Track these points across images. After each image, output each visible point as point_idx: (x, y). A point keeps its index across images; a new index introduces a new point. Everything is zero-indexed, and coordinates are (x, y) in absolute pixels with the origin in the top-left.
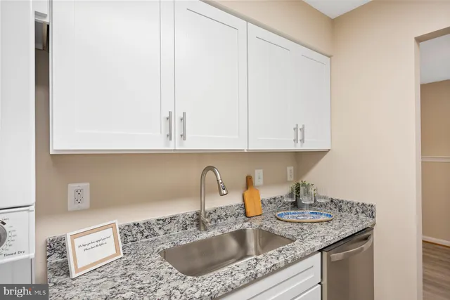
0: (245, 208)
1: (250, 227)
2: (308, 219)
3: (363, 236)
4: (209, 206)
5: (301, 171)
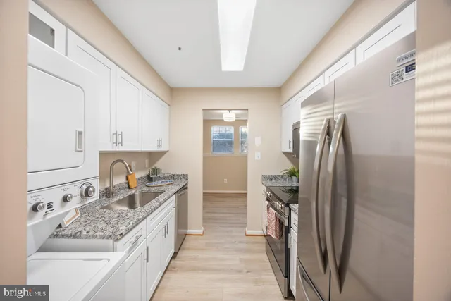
0: (128, 184)
1: (137, 192)
2: (163, 184)
3: (185, 188)
4: (114, 183)
5: (151, 163)
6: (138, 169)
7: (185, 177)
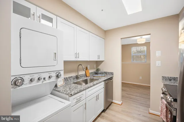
0: (86, 74)
1: (88, 78)
3: (111, 79)
5: (97, 66)
6: (91, 69)
7: (112, 74)
